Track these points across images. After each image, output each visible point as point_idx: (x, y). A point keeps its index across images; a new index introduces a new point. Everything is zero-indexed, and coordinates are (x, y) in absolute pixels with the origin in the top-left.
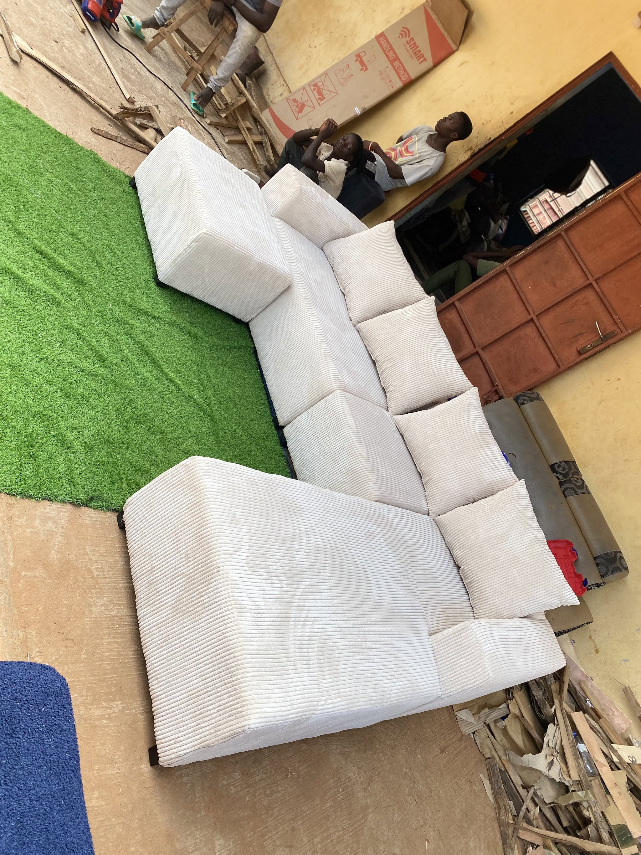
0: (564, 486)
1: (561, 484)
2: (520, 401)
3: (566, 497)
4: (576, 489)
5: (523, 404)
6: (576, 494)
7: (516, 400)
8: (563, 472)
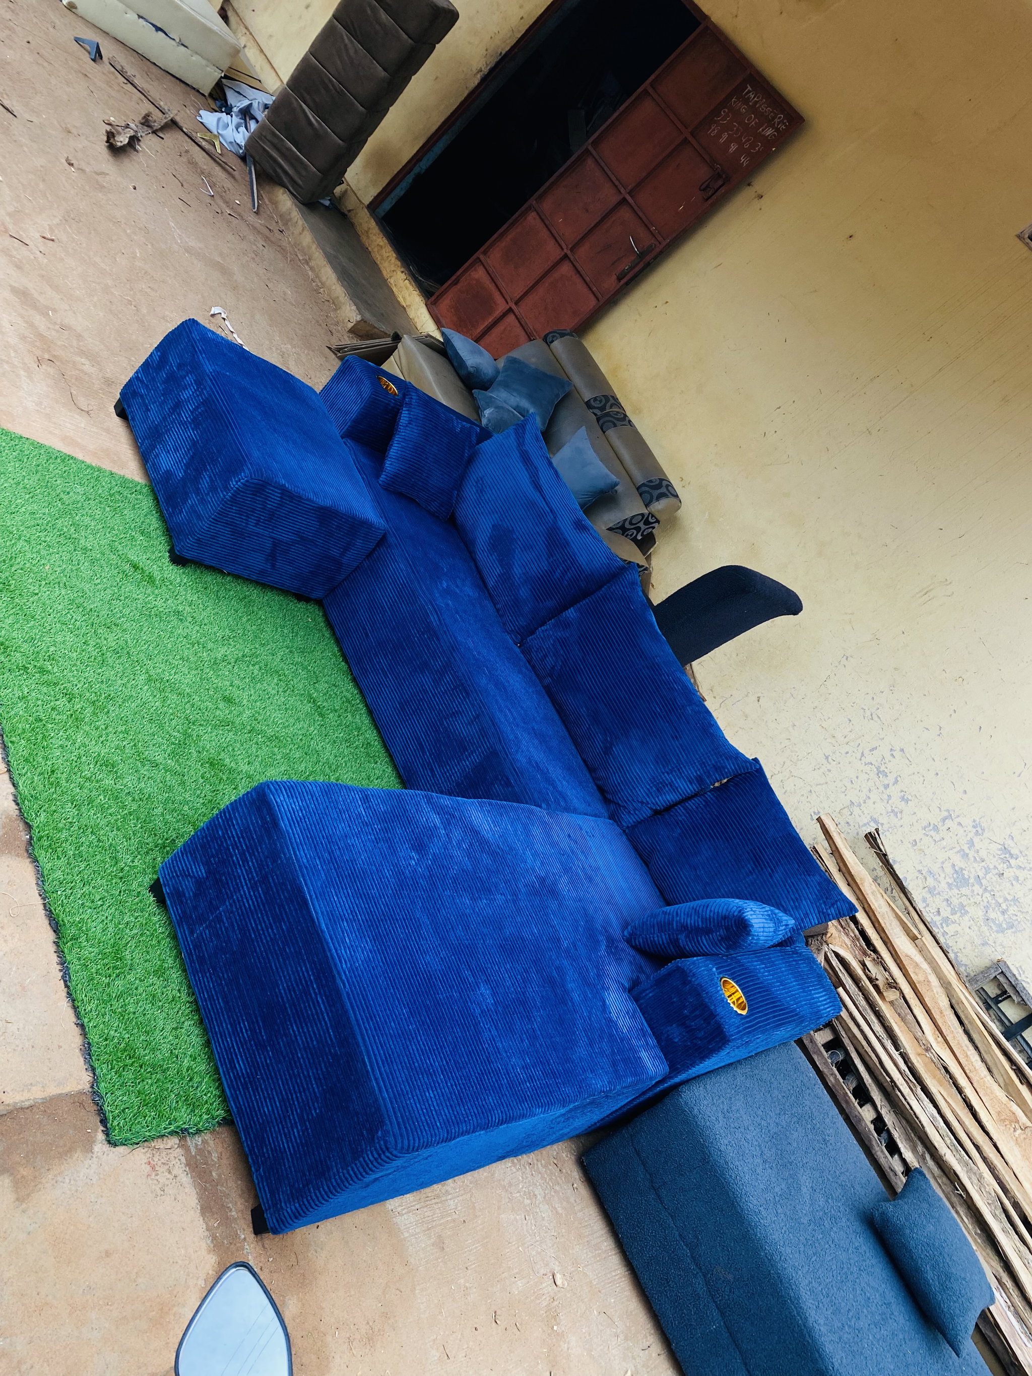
0: (601, 422)
1: (598, 420)
2: (549, 340)
3: (604, 432)
4: (615, 422)
5: (552, 341)
6: (615, 425)
7: (545, 339)
8: (600, 406)
